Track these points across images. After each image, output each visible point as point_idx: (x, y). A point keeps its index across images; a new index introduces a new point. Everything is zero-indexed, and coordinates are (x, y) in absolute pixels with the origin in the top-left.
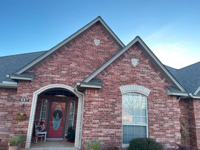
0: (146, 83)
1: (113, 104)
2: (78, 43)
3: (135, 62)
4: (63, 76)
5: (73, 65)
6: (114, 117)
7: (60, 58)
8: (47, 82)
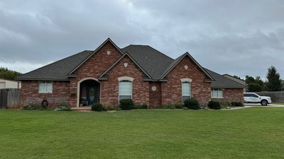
0: (132, 75)
1: (114, 86)
2: (98, 54)
3: (126, 65)
4: (91, 73)
5: (96, 67)
6: (115, 92)
7: (89, 64)
8: (83, 77)
